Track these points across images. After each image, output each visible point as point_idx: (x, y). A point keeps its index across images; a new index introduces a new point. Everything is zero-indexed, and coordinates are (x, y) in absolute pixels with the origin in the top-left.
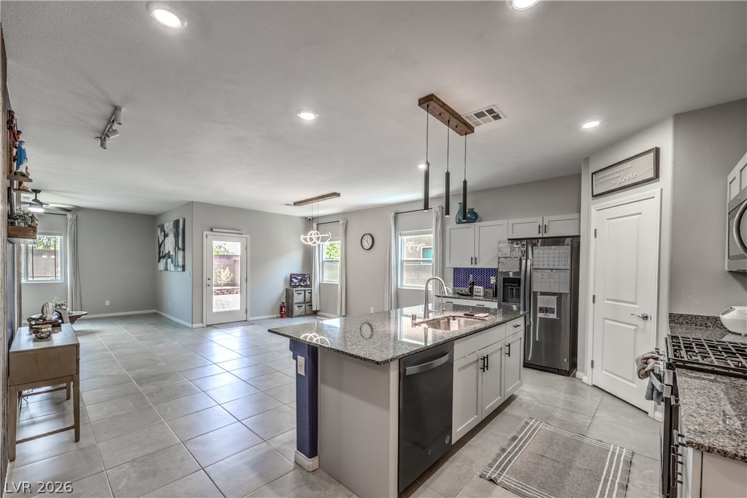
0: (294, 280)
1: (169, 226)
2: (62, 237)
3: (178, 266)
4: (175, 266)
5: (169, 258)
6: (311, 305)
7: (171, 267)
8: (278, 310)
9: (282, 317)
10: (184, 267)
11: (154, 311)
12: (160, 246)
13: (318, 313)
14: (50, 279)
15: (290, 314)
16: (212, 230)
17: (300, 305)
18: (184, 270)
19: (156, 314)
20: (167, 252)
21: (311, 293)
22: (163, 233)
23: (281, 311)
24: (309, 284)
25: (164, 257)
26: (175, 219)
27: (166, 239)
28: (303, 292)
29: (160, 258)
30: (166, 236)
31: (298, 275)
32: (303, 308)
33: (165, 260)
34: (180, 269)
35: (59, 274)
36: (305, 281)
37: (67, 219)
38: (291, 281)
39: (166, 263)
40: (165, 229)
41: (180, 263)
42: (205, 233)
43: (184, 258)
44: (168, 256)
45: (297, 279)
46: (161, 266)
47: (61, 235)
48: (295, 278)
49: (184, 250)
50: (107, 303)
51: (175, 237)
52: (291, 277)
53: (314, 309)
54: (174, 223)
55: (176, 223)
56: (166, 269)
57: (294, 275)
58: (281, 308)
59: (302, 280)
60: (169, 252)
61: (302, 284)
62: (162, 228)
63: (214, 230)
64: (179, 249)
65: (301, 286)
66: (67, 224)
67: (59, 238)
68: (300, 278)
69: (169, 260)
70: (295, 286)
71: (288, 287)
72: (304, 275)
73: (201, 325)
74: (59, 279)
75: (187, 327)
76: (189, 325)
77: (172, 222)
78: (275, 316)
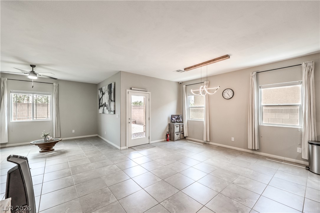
0: (173, 118)
1: (105, 89)
2: (51, 96)
3: (111, 111)
4: (109, 111)
5: (105, 106)
6: (183, 133)
7: (106, 111)
8: (165, 136)
9: (167, 140)
10: (114, 111)
11: (97, 135)
12: (100, 100)
13: (187, 138)
14: (45, 118)
15: (172, 139)
16: (131, 89)
17: (178, 133)
18: (115, 113)
19: (97, 137)
20: (104, 103)
21: (183, 126)
22: (101, 93)
23: (167, 137)
24: (181, 121)
25: (102, 106)
26: (109, 83)
27: (103, 96)
28: (179, 126)
29: (100, 107)
30: (103, 94)
31: (175, 116)
32: (179, 135)
33: (102, 108)
34: (112, 113)
35: (49, 116)
36: (179, 119)
37: (53, 86)
38: (172, 119)
39: (104, 109)
40: (103, 90)
41: (113, 109)
42: (128, 90)
43: (115, 106)
44: (105, 105)
45: (175, 118)
46: (101, 111)
47: (50, 94)
48: (174, 117)
49: (114, 101)
50: (73, 131)
51: (109, 94)
52: (172, 117)
53: (185, 136)
54: (108, 86)
55: (110, 86)
56: (103, 113)
57: (173, 115)
58: (167, 135)
59: (177, 118)
60: (105, 103)
61: (178, 121)
62: (101, 90)
63: (132, 89)
64: (111, 101)
65: (177, 122)
66: (53, 88)
67: (49, 96)
68: (176, 117)
69: (105, 108)
70: (174, 122)
71: (170, 123)
72: (179, 116)
73: (125, 148)
74: (50, 119)
75: (117, 149)
76: (119, 148)
77: (107, 86)
78: (163, 140)
